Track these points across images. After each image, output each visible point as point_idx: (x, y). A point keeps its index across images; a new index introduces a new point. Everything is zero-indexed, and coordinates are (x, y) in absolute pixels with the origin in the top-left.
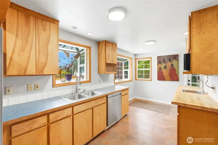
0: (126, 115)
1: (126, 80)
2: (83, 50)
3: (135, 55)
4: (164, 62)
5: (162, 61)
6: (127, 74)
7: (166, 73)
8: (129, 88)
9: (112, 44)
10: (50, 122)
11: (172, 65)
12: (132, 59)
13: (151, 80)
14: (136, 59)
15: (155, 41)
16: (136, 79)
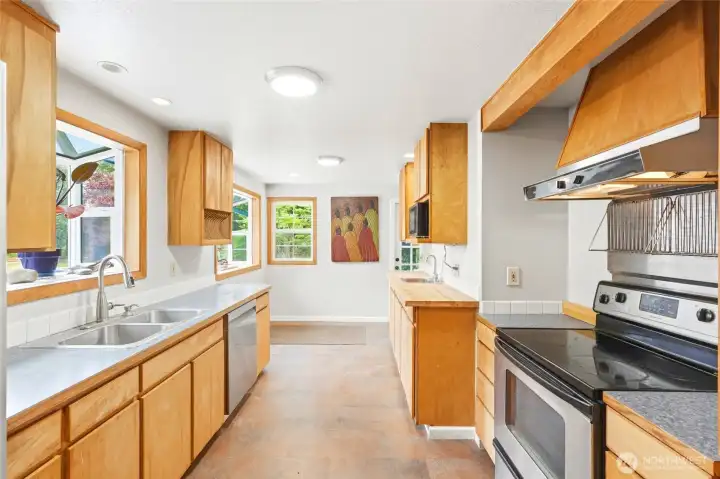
0: (262, 374)
1: (241, 265)
2: (106, 149)
3: (268, 186)
4: (348, 214)
5: (343, 211)
6: (245, 246)
7: (351, 241)
8: (270, 288)
9: (222, 145)
10: (72, 438)
11: (366, 222)
12: (260, 198)
13: (315, 262)
14: (270, 200)
15: (341, 160)
16: (269, 262)
